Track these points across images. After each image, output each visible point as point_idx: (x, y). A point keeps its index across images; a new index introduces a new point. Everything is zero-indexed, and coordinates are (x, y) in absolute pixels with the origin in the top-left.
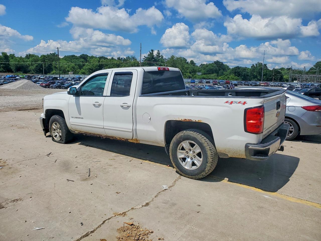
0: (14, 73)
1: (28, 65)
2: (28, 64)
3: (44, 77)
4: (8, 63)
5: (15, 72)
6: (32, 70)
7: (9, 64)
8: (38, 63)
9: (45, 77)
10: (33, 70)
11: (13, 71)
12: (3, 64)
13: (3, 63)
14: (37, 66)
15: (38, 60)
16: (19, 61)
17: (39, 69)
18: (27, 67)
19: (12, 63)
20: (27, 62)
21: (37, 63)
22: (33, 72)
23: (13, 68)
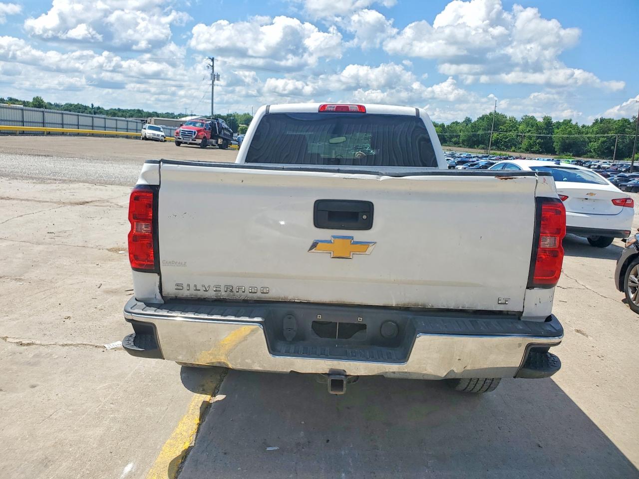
0: (557, 155)
1: (587, 140)
2: (588, 138)
3: (609, 165)
4: (549, 135)
5: (559, 153)
6: (592, 151)
7: (551, 138)
8: (608, 135)
9: (611, 164)
10: (594, 149)
11: (556, 152)
12: (542, 138)
13: (541, 135)
14: (603, 142)
15: (610, 130)
16: (570, 133)
17: (608, 148)
18: (585, 143)
19: (558, 136)
20: (587, 134)
21: (606, 135)
22: (594, 154)
23: (557, 146)
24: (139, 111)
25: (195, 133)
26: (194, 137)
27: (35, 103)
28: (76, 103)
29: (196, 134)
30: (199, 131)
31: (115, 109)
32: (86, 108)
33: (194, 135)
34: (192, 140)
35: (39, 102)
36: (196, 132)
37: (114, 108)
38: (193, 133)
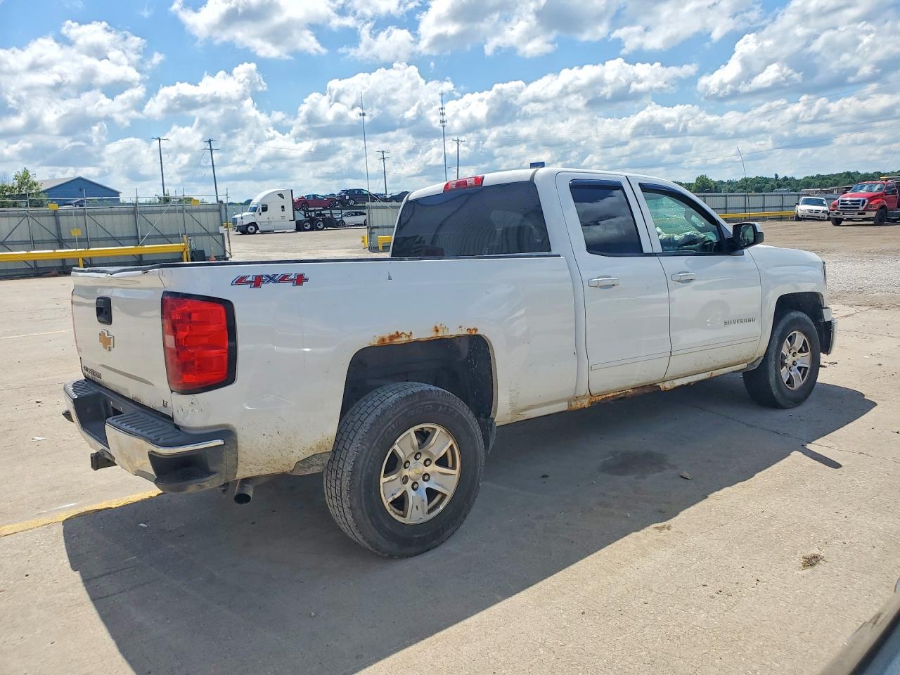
24: (848, 174)
25: (864, 201)
26: (862, 208)
27: (698, 185)
28: (754, 177)
29: (866, 204)
30: (871, 199)
31: (812, 177)
32: (767, 180)
33: (863, 205)
34: (859, 214)
35: (702, 182)
36: (867, 201)
37: (810, 175)
38: (861, 203)
